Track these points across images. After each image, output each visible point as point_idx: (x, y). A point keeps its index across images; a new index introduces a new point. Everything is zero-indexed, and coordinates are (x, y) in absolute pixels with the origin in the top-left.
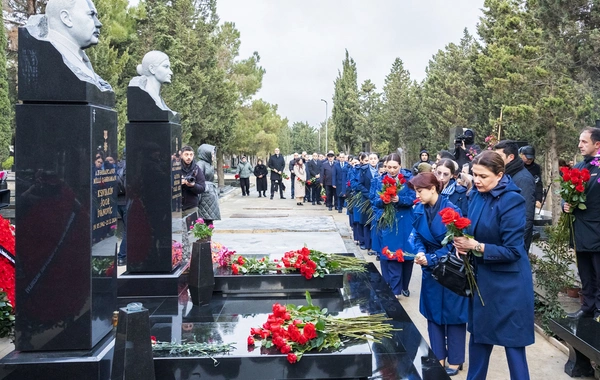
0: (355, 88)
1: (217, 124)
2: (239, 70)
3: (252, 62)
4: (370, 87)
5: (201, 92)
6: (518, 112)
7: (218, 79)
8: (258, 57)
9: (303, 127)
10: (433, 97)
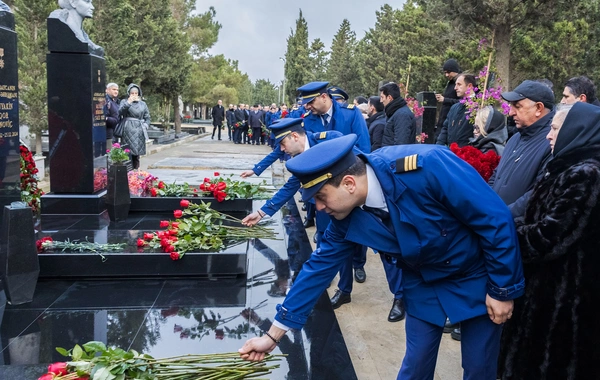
0: (306, 46)
1: (169, 72)
2: (195, 23)
3: (208, 17)
4: (319, 45)
5: (152, 40)
6: (423, 62)
7: (171, 30)
8: (214, 12)
9: (265, 84)
10: (368, 53)
